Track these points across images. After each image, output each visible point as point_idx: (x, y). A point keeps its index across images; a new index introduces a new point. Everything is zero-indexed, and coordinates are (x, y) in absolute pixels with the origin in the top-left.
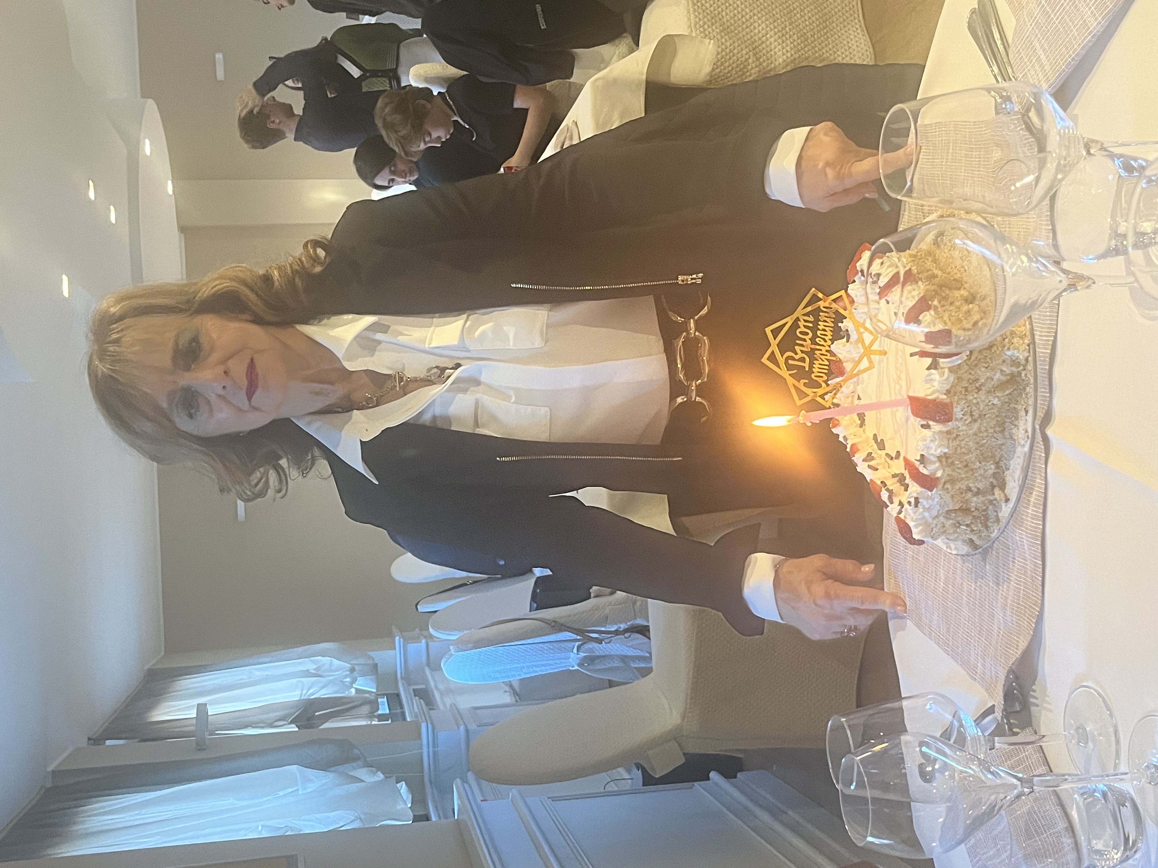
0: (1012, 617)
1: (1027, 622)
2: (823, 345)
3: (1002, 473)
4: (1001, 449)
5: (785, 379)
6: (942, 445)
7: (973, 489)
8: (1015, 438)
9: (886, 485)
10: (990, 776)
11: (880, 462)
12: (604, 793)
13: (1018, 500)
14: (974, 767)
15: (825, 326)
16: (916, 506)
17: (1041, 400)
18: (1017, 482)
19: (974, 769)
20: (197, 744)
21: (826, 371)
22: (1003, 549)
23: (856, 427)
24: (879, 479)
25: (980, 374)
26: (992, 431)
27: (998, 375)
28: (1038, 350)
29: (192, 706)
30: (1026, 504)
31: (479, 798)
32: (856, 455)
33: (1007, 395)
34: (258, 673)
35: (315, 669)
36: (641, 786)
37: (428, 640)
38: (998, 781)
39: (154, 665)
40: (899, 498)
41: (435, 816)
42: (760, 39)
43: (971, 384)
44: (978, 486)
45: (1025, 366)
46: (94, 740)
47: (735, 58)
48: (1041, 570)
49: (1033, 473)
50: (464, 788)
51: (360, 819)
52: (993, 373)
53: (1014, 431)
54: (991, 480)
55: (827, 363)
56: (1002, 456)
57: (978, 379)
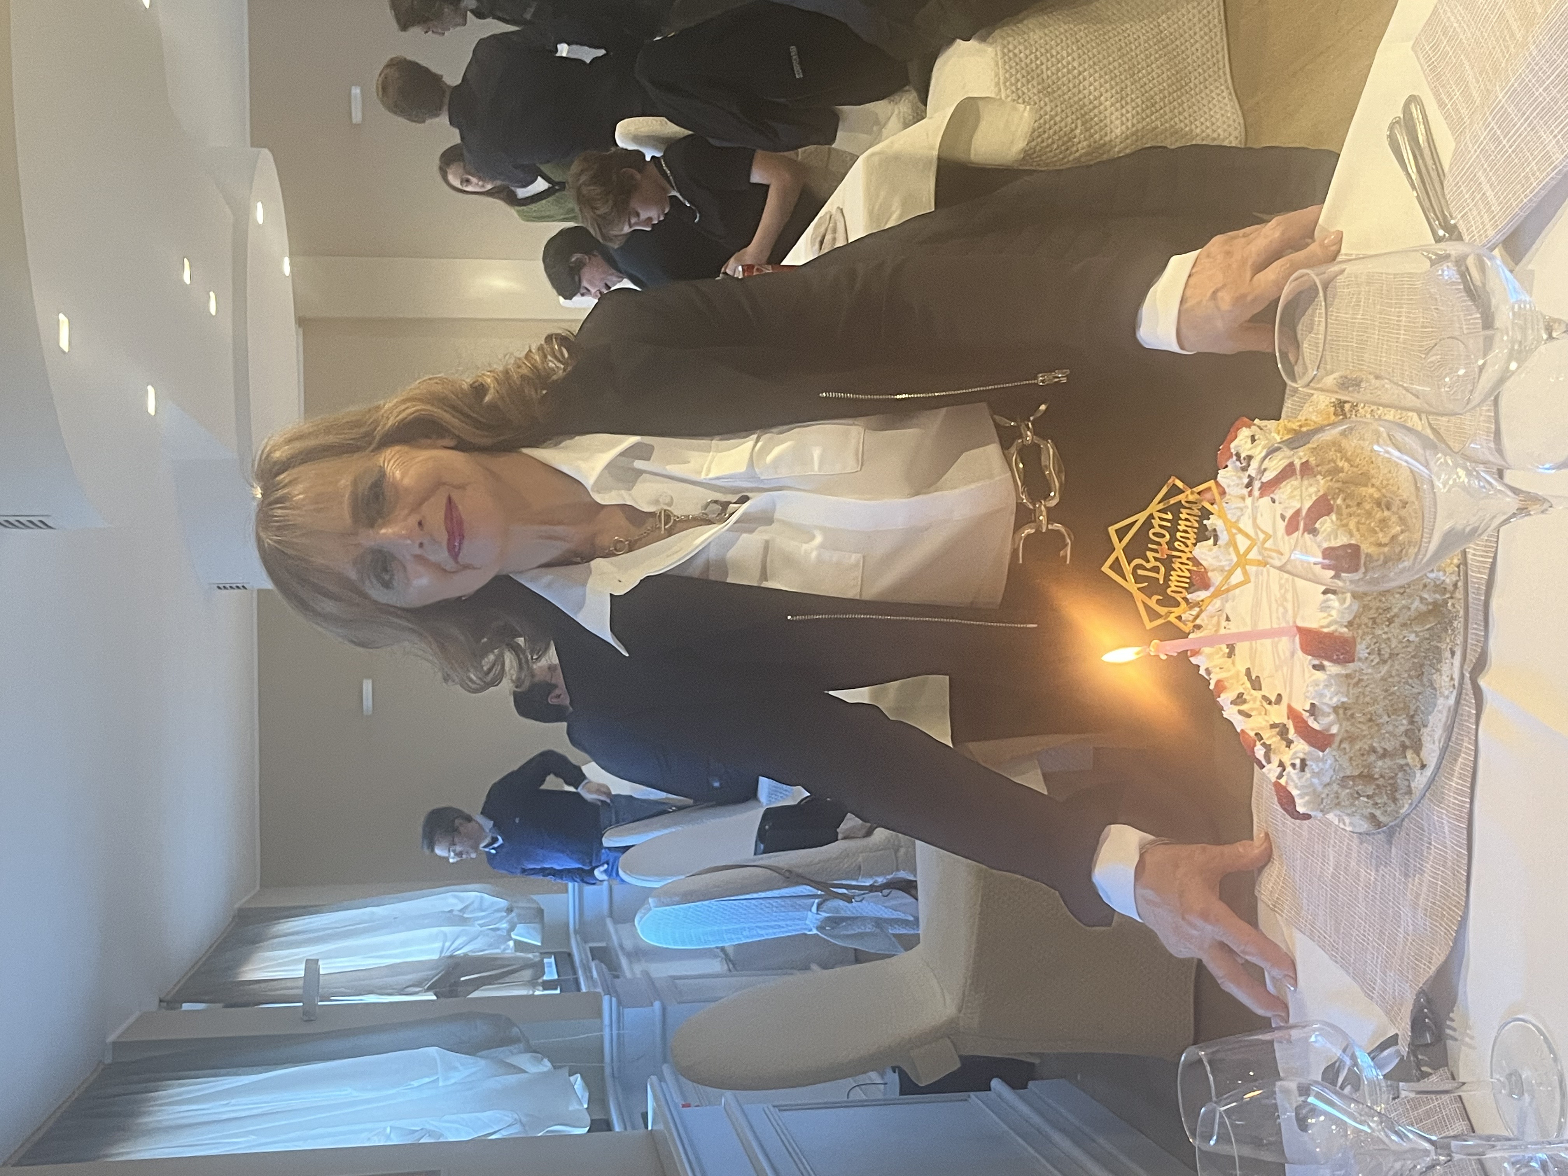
0: (1425, 920)
1: (1445, 929)
2: (1183, 552)
3: (1416, 730)
4: (1417, 700)
5: (1131, 593)
6: (1339, 692)
7: (1379, 749)
8: (1437, 686)
9: (1261, 738)
10: (1394, 1137)
11: (1254, 706)
12: (846, 1102)
13: (1438, 767)
15: (1187, 526)
16: (1303, 770)
17: (1472, 639)
18: (1437, 744)
19: (1373, 1126)
20: (304, 1013)
21: (1187, 585)
22: (1414, 830)
23: (1223, 656)
24: (1253, 730)
25: (1394, 601)
26: (1405, 675)
27: (1417, 603)
28: (1470, 573)
29: (299, 961)
30: (1448, 773)
31: (680, 1102)
32: (1223, 696)
33: (1427, 630)
36: (897, 1095)
38: (1405, 1144)
39: (246, 903)
40: (1280, 757)
41: (619, 1125)
42: (1091, 102)
43: (1380, 614)
44: (1386, 747)
45: (1452, 593)
46: (168, 1002)
47: (1056, 128)
48: (1465, 862)
49: (1459, 734)
50: (662, 1088)
51: (521, 1123)
52: (1409, 601)
53: (1435, 676)
54: (1403, 739)
55: (1188, 574)
56: (1418, 708)
57: (1390, 608)
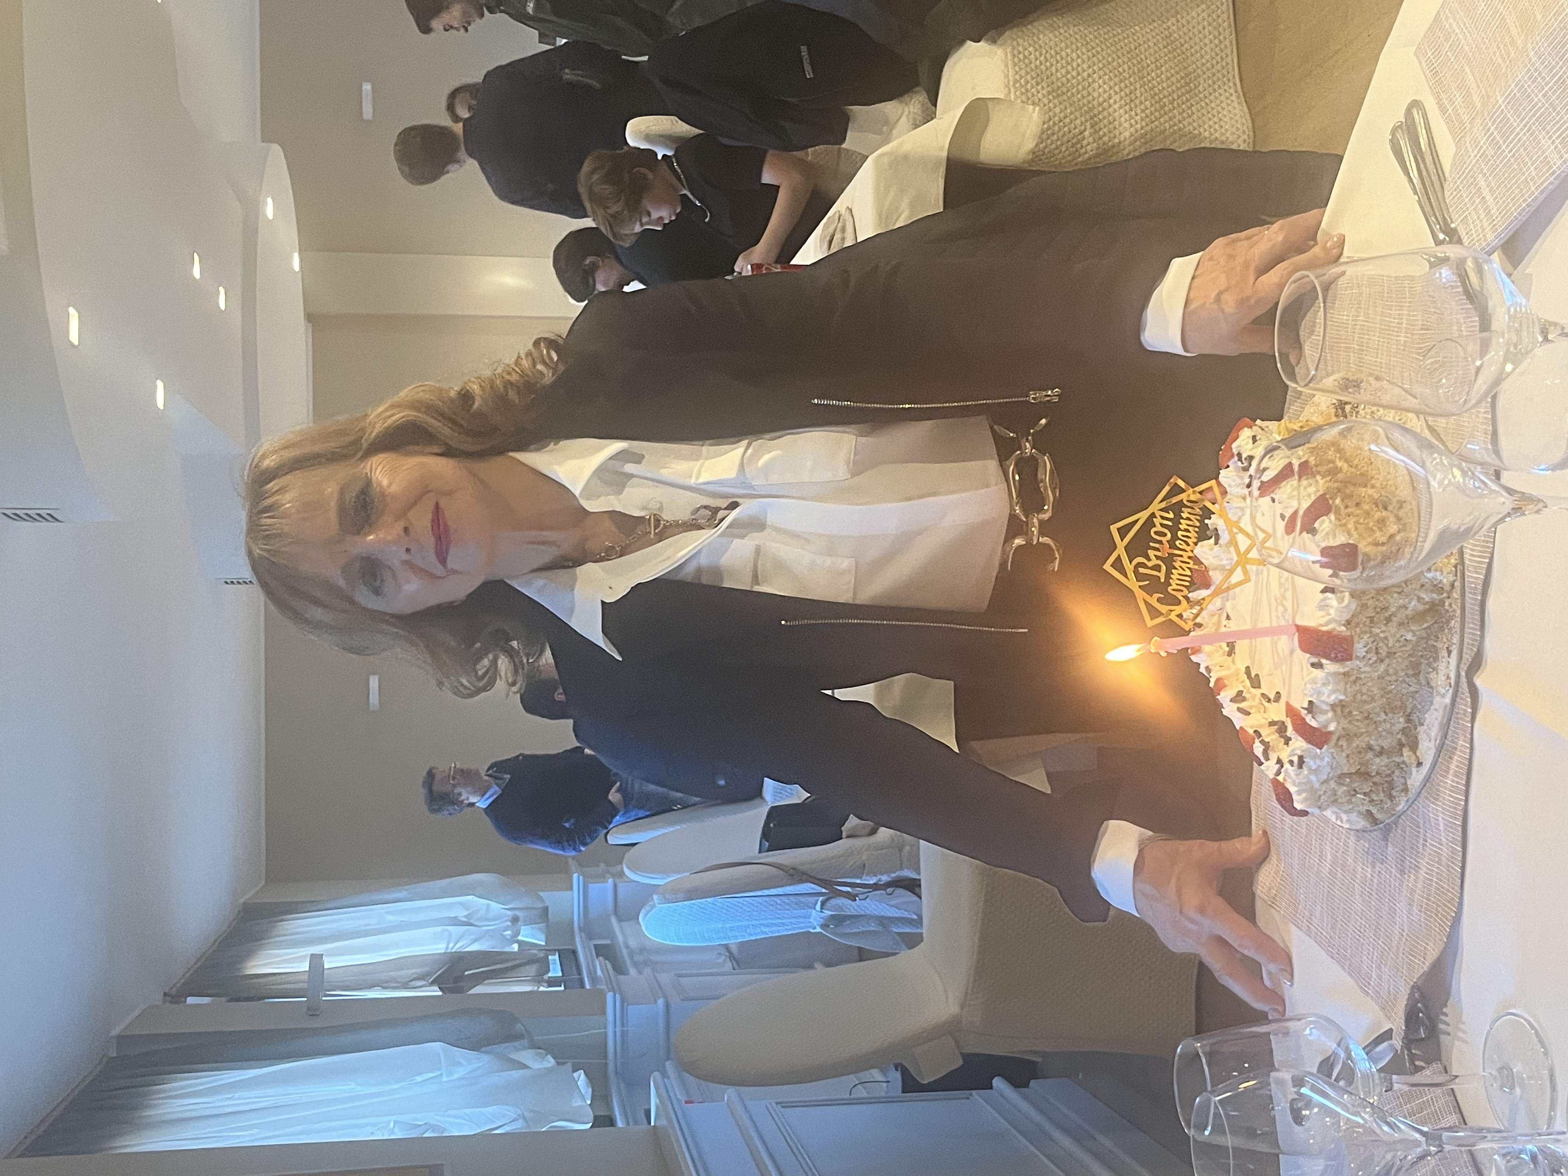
0: (1420, 916)
1: (1440, 924)
2: (1184, 550)
3: (1413, 728)
4: (1414, 699)
5: (1132, 591)
6: (1338, 690)
7: (1376, 747)
8: (1434, 685)
9: (1260, 735)
10: (1386, 1128)
11: (1253, 704)
12: (849, 1099)
13: (1434, 765)
14: (1366, 1116)
15: (1188, 525)
16: (1300, 767)
17: (1469, 639)
18: (1433, 741)
19: (1365, 1117)
20: (309, 1008)
21: (1188, 584)
22: (1410, 827)
23: (1223, 654)
24: (1252, 727)
25: (1391, 600)
26: (1403, 674)
27: (1414, 603)
28: (1467, 573)
29: (304, 957)
30: (1444, 771)
31: (682, 1098)
32: (1222, 694)
33: (1425, 629)
34: (390, 918)
35: (466, 916)
36: (900, 1093)
37: (617, 880)
38: (1396, 1135)
39: (250, 898)
40: (1278, 754)
41: (622, 1121)
42: (1100, 105)
43: (1377, 613)
44: (1382, 744)
45: (1450, 593)
46: (173, 996)
47: (1066, 129)
48: (1460, 859)
49: (1455, 732)
50: (664, 1084)
51: (524, 1118)
52: (1407, 600)
53: (1431, 676)
54: (1399, 736)
55: (1189, 573)
56: (1415, 707)
57: (1388, 607)
